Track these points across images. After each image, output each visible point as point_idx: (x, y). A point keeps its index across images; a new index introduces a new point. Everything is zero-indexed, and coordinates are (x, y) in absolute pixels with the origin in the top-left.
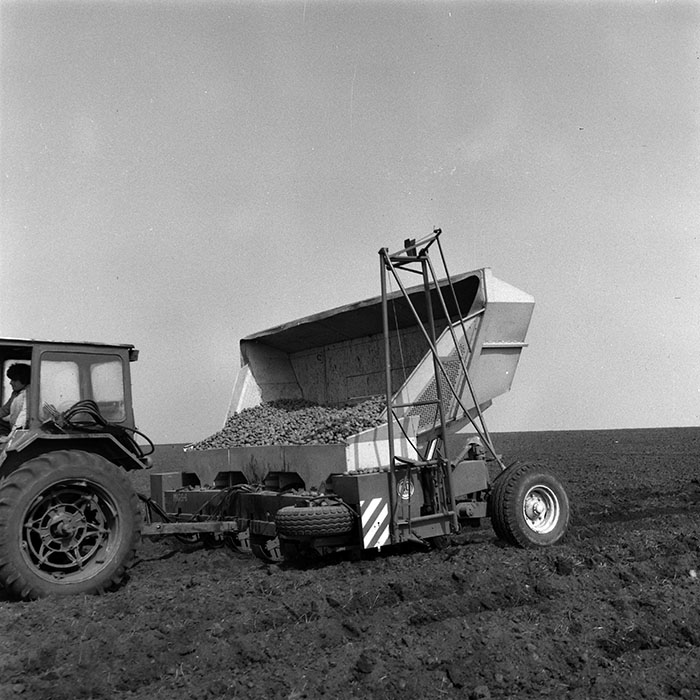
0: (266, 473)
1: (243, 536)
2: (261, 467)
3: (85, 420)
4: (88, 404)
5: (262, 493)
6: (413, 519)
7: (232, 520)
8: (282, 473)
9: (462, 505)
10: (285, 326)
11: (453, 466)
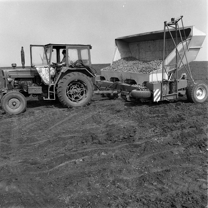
0: (125, 79)
1: (119, 95)
2: (124, 77)
3: (79, 65)
4: (80, 60)
5: (124, 84)
6: (167, 95)
7: (116, 90)
8: (130, 80)
9: (180, 91)
10: (129, 36)
11: (178, 81)
